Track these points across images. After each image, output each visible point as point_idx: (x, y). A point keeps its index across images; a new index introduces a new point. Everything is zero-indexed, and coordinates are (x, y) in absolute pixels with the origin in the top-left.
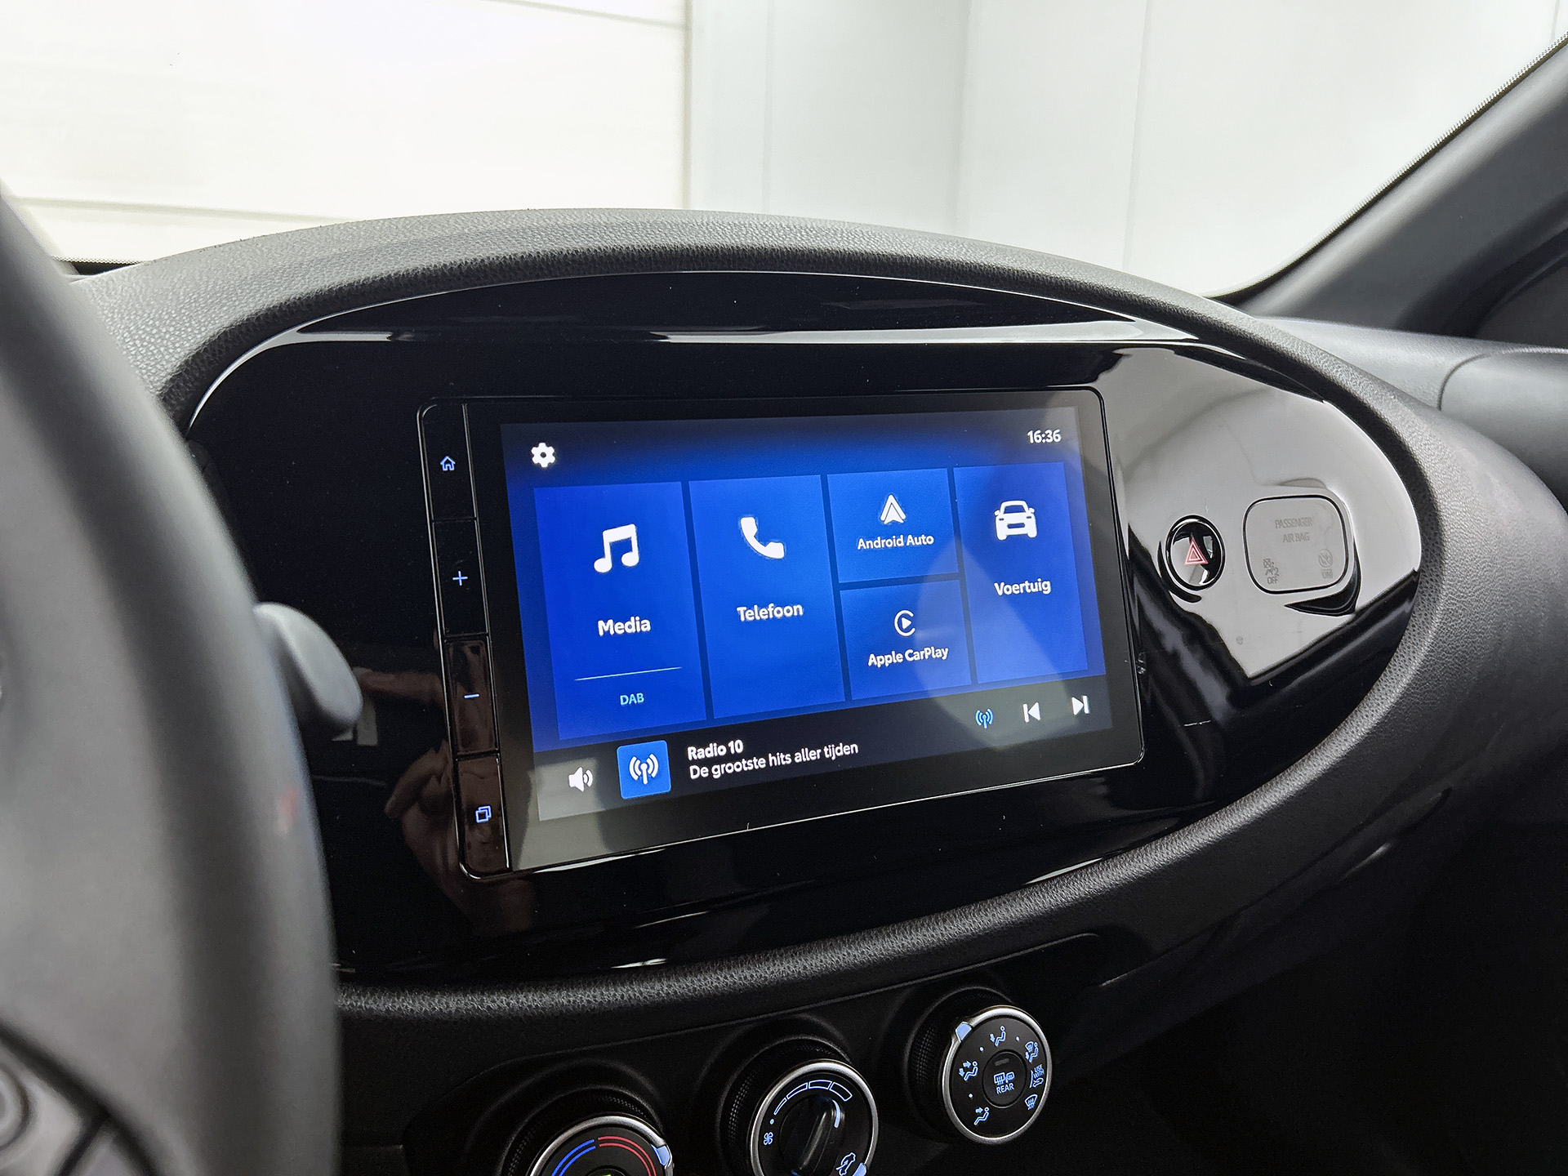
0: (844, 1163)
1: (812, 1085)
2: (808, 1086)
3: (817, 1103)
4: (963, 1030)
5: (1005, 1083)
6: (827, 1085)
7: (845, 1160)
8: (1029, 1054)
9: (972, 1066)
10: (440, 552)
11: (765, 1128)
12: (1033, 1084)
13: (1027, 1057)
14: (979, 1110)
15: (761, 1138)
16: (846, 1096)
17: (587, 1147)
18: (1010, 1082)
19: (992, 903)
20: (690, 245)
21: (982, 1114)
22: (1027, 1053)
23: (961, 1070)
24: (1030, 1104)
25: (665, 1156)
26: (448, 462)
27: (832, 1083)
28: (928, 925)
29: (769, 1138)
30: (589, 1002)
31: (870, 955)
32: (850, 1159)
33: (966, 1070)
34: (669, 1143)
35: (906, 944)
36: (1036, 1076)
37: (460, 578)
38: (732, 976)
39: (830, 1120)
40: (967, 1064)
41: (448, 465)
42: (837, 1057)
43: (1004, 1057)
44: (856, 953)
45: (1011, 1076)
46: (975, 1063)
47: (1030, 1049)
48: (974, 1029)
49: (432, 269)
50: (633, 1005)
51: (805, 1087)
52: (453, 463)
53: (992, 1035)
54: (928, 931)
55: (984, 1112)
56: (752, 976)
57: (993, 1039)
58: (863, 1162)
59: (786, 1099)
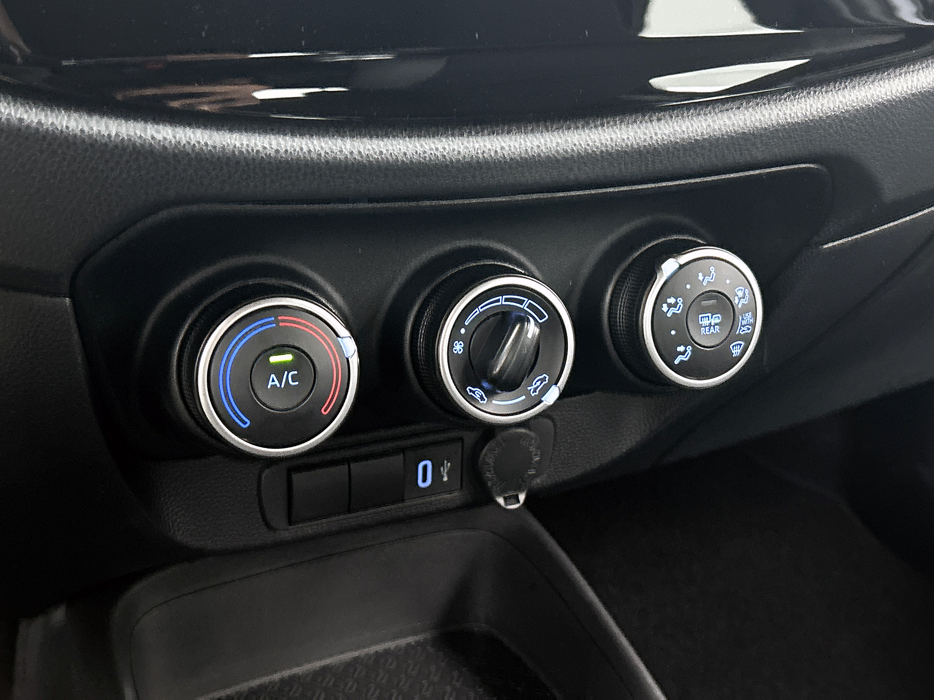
0: (536, 384)
1: (506, 300)
2: (502, 300)
3: (513, 319)
4: (669, 266)
5: (710, 325)
6: (521, 302)
7: (537, 381)
8: (740, 299)
9: (677, 303)
11: (454, 336)
12: (742, 331)
13: (737, 301)
14: (681, 349)
15: (450, 346)
16: (541, 316)
17: (262, 327)
18: (716, 324)
19: (714, 109)
21: (683, 353)
22: (736, 298)
23: (665, 306)
24: (736, 352)
25: (350, 347)
27: (527, 302)
28: (641, 122)
29: (459, 347)
30: (265, 148)
31: (575, 145)
32: (544, 379)
33: (670, 306)
34: (354, 336)
35: (613, 136)
36: (744, 323)
38: (422, 146)
40: (671, 300)
42: (531, 275)
43: (710, 298)
44: (559, 141)
45: (716, 319)
46: (680, 301)
47: (740, 294)
48: (681, 267)
50: (312, 159)
51: (498, 301)
53: (700, 274)
54: (640, 128)
55: (686, 351)
56: (444, 148)
57: (701, 278)
58: (556, 384)
59: (478, 310)
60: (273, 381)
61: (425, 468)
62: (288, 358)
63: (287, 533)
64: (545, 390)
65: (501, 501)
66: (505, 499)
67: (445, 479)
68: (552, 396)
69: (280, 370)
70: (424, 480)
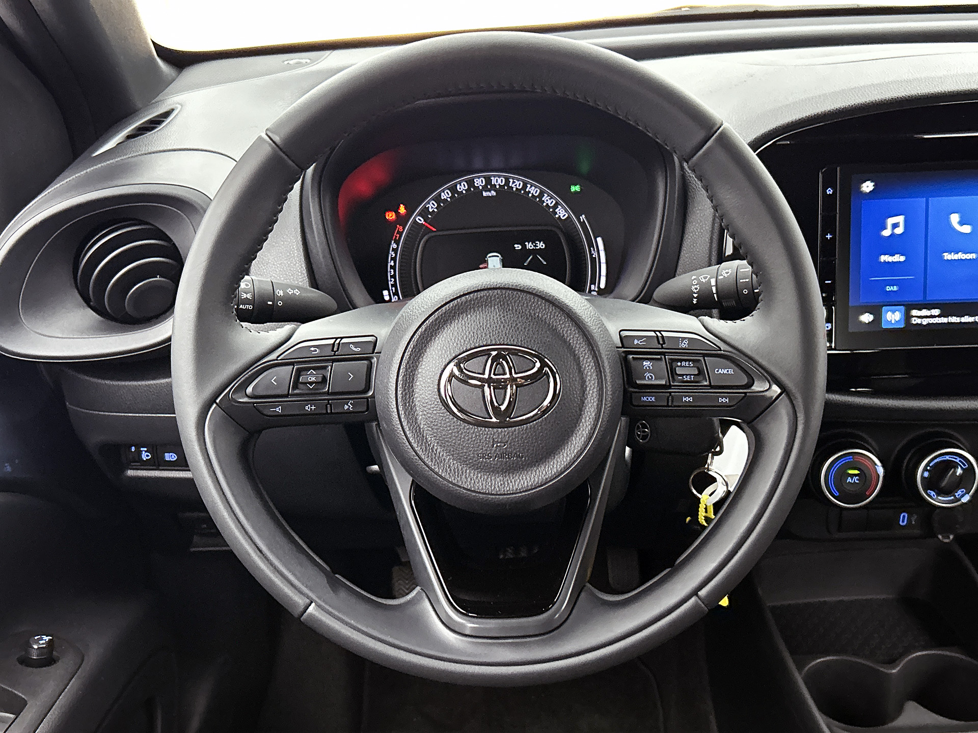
0: (959, 492)
1: (950, 458)
2: (947, 457)
3: (951, 465)
6: (956, 459)
10: (822, 227)
11: (925, 469)
15: (922, 473)
16: (965, 465)
17: (848, 459)
20: (945, 91)
25: (881, 471)
26: (830, 190)
27: (959, 459)
29: (926, 474)
32: (963, 491)
34: (883, 466)
37: (829, 236)
38: (920, 403)
39: (955, 472)
41: (829, 191)
42: (961, 449)
49: (831, 111)
51: (945, 458)
52: (832, 191)
58: (968, 494)
59: (936, 461)
60: (849, 480)
61: (904, 516)
62: (856, 472)
63: (837, 535)
64: (963, 496)
65: (940, 537)
66: (943, 537)
67: (913, 523)
68: (966, 499)
69: (853, 476)
70: (903, 522)
